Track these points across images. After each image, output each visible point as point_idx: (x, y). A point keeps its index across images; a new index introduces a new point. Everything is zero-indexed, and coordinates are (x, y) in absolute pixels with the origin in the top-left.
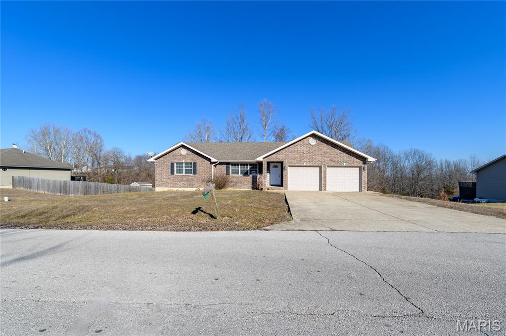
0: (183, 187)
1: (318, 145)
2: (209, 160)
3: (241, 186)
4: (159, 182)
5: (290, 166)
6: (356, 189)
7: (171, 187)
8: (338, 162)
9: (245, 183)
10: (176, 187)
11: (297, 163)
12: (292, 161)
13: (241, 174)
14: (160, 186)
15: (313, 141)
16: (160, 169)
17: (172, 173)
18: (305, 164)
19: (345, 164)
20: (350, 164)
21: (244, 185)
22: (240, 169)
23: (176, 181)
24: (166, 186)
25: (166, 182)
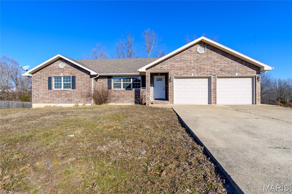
0: (61, 103)
1: (207, 53)
2: (89, 73)
3: (124, 101)
4: (36, 98)
5: (176, 78)
6: (249, 101)
7: (48, 103)
8: (229, 72)
9: (128, 98)
10: (54, 103)
11: (184, 74)
12: (179, 71)
13: (124, 88)
14: (37, 102)
15: (200, 50)
16: (37, 84)
17: (50, 87)
18: (193, 75)
19: (237, 74)
20: (242, 74)
21: (126, 99)
22: (122, 83)
23: (54, 97)
24: (44, 102)
25: (44, 98)
